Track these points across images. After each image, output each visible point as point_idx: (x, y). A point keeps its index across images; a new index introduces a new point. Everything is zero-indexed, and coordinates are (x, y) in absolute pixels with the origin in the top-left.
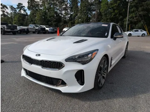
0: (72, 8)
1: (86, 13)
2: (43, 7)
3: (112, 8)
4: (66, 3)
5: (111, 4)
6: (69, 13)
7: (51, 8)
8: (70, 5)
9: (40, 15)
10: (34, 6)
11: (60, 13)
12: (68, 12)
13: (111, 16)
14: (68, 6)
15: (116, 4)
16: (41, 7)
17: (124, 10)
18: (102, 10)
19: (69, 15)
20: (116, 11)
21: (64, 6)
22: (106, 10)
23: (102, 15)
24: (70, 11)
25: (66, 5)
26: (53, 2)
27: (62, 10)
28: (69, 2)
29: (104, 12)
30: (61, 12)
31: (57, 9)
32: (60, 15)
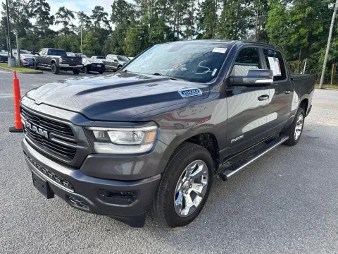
0: (201, 20)
1: (231, 32)
2: (141, 17)
3: (293, 22)
4: (191, 9)
5: (293, 14)
6: (196, 30)
7: (157, 19)
8: (198, 14)
9: (133, 35)
10: (124, 14)
11: (176, 31)
12: (193, 28)
13: (290, 41)
14: (195, 15)
15: (302, 15)
16: (138, 16)
17: (321, 29)
18: (269, 27)
19: (194, 35)
20: (301, 30)
21: (186, 16)
22: (277, 28)
23: (268, 39)
24: (198, 28)
25: (190, 13)
26: (163, 7)
27: (181, 24)
28: (196, 6)
29: (273, 33)
30: (178, 28)
31: (171, 22)
32: (176, 34)
